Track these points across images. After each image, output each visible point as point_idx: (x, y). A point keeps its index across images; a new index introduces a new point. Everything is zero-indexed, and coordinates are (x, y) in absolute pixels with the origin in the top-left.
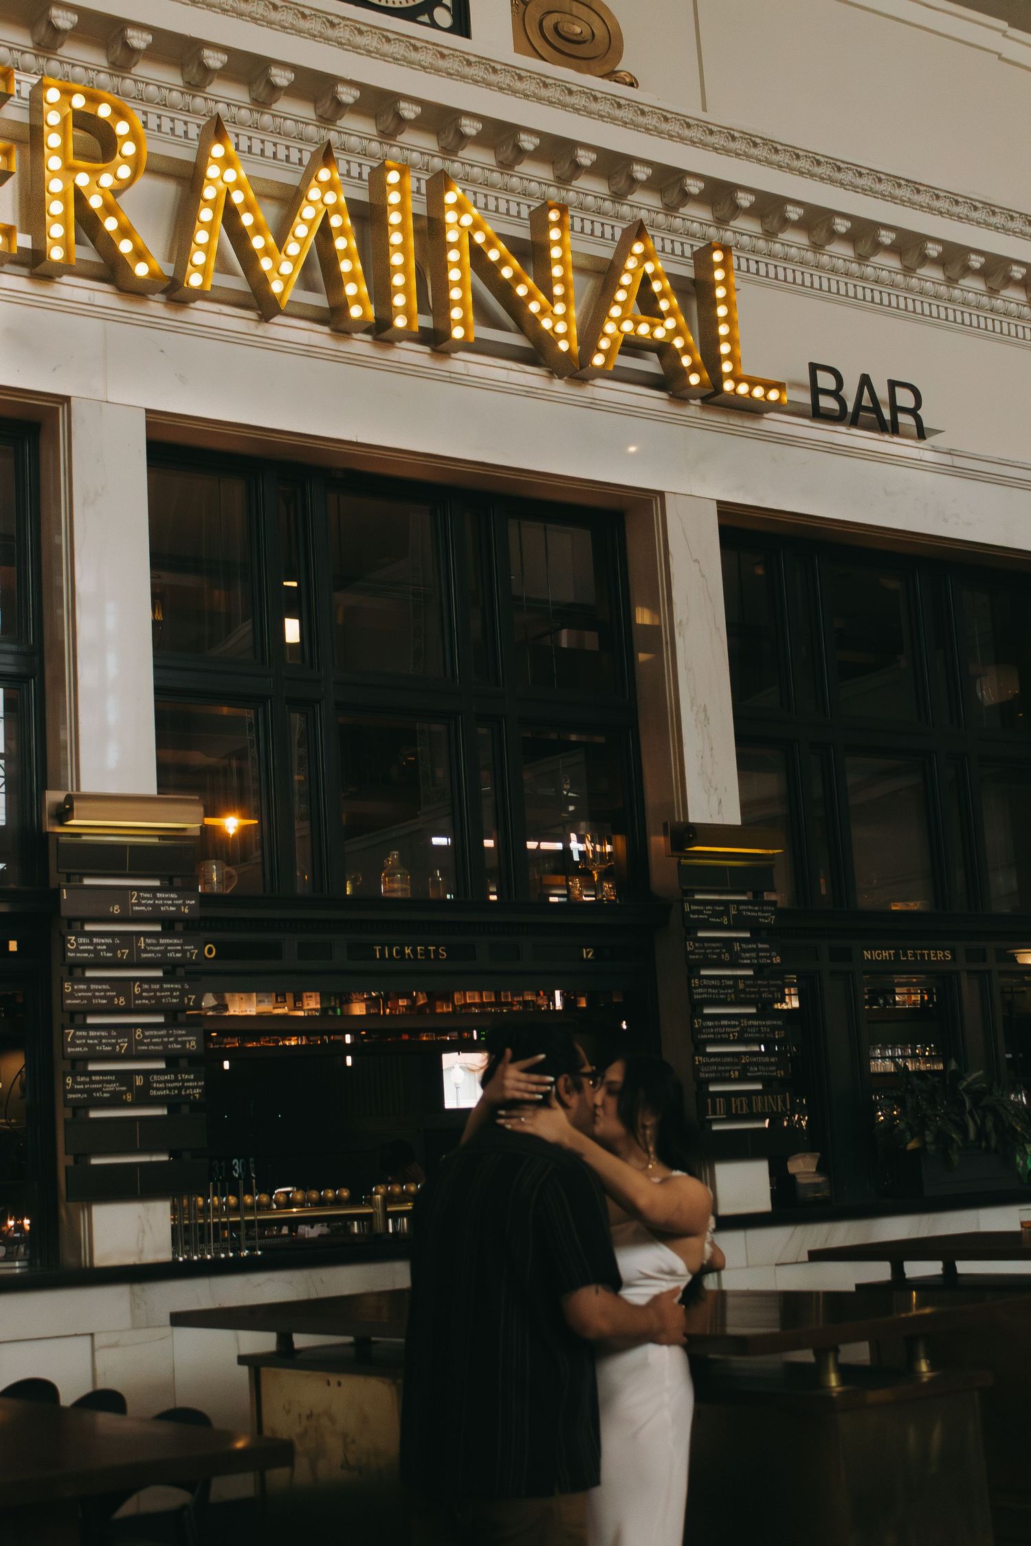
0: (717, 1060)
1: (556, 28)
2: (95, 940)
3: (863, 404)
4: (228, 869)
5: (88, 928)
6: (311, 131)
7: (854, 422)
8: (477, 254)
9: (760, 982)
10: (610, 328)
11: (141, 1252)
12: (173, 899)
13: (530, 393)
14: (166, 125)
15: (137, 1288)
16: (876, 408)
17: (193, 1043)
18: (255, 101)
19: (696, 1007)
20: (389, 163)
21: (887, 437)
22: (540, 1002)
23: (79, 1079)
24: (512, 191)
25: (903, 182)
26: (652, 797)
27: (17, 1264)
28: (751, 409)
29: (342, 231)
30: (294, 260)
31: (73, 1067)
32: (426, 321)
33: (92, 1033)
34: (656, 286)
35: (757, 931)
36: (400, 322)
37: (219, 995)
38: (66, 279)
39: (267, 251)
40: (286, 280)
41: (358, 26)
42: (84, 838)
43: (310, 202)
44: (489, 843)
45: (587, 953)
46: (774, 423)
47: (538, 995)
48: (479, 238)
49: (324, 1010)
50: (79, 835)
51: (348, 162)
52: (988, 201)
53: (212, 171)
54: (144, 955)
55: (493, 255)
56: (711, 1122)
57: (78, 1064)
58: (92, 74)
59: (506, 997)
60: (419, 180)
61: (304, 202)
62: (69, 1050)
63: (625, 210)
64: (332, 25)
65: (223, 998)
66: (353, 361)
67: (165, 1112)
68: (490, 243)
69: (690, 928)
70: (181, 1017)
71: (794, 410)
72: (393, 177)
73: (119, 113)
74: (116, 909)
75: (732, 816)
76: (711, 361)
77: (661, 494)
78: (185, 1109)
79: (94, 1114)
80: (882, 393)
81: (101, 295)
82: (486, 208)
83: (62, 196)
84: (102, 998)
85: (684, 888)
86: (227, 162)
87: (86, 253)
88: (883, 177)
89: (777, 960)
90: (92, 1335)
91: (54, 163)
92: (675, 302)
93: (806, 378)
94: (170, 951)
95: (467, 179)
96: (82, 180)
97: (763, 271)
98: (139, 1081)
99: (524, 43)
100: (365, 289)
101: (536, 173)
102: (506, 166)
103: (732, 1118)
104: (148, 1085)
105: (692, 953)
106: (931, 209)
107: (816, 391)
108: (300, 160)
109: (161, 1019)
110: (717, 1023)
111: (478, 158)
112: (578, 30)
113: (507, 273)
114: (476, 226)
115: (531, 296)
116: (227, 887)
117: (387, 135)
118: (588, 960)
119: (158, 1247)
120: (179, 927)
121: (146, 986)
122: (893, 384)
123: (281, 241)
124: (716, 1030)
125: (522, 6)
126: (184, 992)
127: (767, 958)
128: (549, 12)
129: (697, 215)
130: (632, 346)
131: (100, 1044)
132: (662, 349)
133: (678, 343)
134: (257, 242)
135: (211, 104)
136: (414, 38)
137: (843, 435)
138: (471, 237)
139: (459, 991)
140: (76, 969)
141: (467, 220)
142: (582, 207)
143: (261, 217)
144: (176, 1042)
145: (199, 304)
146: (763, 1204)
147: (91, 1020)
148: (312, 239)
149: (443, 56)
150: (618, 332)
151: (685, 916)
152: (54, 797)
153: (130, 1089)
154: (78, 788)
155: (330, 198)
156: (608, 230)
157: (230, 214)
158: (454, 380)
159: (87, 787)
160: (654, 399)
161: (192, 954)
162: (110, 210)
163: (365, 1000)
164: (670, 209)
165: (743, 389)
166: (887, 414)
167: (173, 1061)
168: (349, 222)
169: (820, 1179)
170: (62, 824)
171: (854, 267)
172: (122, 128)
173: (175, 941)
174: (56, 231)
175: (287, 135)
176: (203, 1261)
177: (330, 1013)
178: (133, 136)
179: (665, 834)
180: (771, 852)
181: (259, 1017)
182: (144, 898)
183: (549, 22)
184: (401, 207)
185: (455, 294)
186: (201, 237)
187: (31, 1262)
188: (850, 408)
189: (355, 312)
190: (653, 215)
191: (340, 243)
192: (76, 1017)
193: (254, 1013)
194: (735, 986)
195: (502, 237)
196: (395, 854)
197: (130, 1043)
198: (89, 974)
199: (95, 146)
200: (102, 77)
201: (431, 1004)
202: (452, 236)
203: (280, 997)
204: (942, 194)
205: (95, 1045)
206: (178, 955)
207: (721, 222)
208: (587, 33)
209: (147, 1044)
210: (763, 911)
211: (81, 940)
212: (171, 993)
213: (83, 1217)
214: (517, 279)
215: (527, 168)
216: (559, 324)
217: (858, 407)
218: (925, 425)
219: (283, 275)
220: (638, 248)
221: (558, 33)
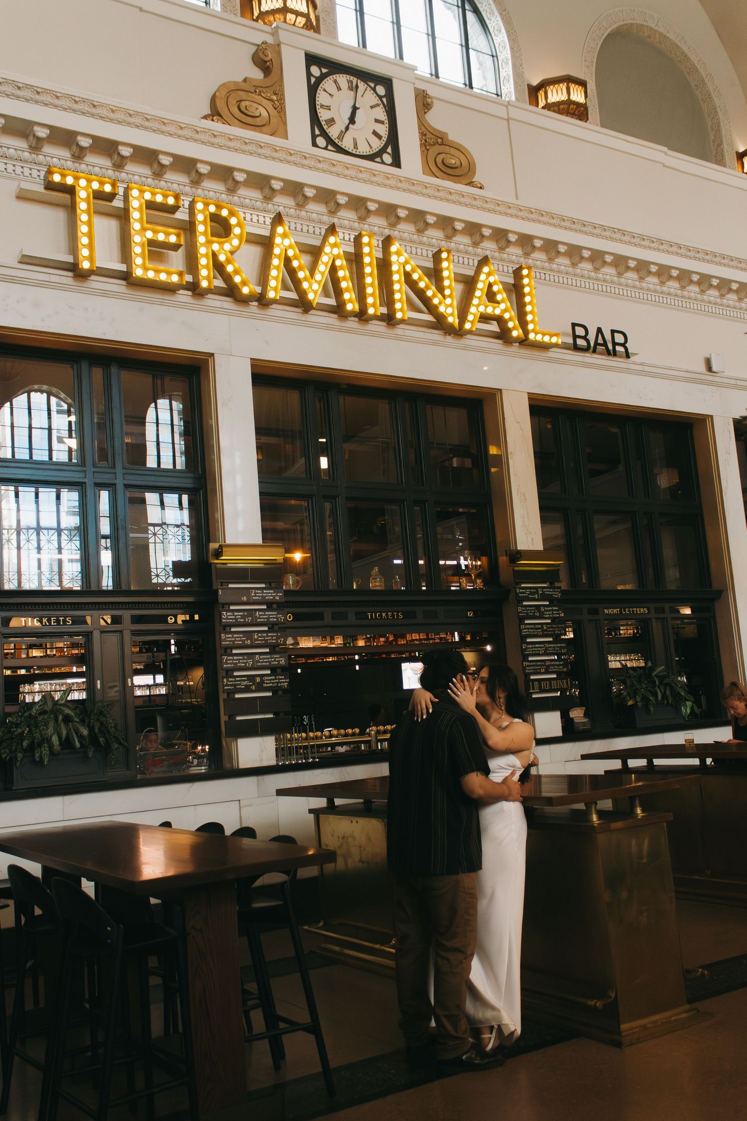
0: (534, 663)
1: (443, 161)
2: (235, 614)
3: (599, 342)
4: (298, 578)
5: (232, 608)
6: (325, 218)
7: (594, 351)
8: (407, 275)
9: (554, 626)
10: (473, 310)
11: (262, 760)
12: (271, 593)
13: (435, 343)
14: (255, 218)
15: (260, 778)
16: (605, 344)
17: (283, 661)
18: (298, 205)
19: (523, 638)
20: (363, 233)
21: (610, 358)
22: (448, 638)
23: (230, 679)
24: (424, 244)
25: (616, 231)
26: (499, 538)
27: (203, 768)
28: (544, 347)
29: (341, 267)
30: (319, 282)
31: (227, 674)
32: (384, 310)
33: (235, 658)
34: (495, 288)
35: (552, 601)
36: (371, 311)
37: (295, 638)
38: (210, 296)
39: (305, 279)
40: (315, 292)
41: (346, 165)
42: (228, 565)
43: (326, 254)
44: (421, 562)
45: (470, 614)
46: (554, 353)
47: (447, 634)
48: (408, 268)
49: (345, 644)
50: (226, 564)
51: (344, 233)
52: (659, 238)
53: (278, 240)
54: (258, 620)
55: (415, 276)
56: (531, 693)
57: (229, 672)
58: (218, 195)
59: (432, 636)
60: (378, 240)
61: (323, 254)
62: (225, 666)
63: (479, 251)
64: (334, 165)
65: (297, 639)
66: (349, 331)
67: (270, 694)
68: (413, 271)
69: (520, 601)
70: (277, 649)
71: (565, 346)
72: (365, 240)
73: (232, 213)
74: (245, 599)
75: (539, 546)
76: (523, 324)
77: (500, 390)
78: (280, 693)
79: (237, 696)
80: (608, 337)
81: (227, 303)
82: (411, 253)
83: (206, 256)
84: (239, 641)
85: (517, 581)
86: (285, 236)
87: (219, 283)
88: (606, 228)
89: (562, 615)
90: (239, 800)
91: (201, 239)
92: (505, 295)
93: (570, 331)
94: (271, 618)
95: (401, 239)
96: (215, 247)
97: (547, 279)
98: (258, 680)
99: (428, 170)
100: (354, 296)
101: (435, 235)
102: (420, 231)
103: (542, 691)
104: (262, 682)
105: (521, 612)
106: (630, 243)
107: (575, 337)
108: (320, 233)
109: (267, 650)
110: (533, 646)
111: (406, 228)
112: (454, 162)
113: (422, 285)
114: (406, 262)
115: (434, 296)
116: (297, 586)
117: (362, 219)
118: (470, 617)
119: (270, 759)
120: (275, 606)
121: (260, 635)
122: (613, 332)
123: (312, 273)
124: (533, 649)
125: (426, 151)
126: (278, 638)
127: (557, 614)
128: (439, 154)
129: (515, 252)
130: (485, 318)
131: (239, 663)
132: (499, 320)
133: (507, 316)
134: (301, 275)
135: (276, 207)
136: (373, 170)
137: (588, 358)
138: (404, 267)
139: (409, 633)
140: (226, 627)
141: (402, 260)
142: (458, 251)
143: (302, 262)
144: (275, 661)
145: (274, 306)
146: (559, 733)
147: (234, 651)
148: (327, 272)
149: (388, 178)
150: (477, 312)
151: (517, 594)
152: (213, 546)
153: (254, 684)
154: (225, 542)
155: (336, 251)
156: (471, 261)
157: (287, 261)
158: (398, 338)
159: (228, 541)
160: (497, 344)
161: (281, 619)
162: (229, 261)
163: (364, 639)
164: (501, 249)
165: (539, 337)
166: (610, 347)
167: (274, 670)
168: (345, 263)
169: (585, 720)
170: (217, 559)
171: (593, 274)
172: (233, 221)
173: (273, 613)
174: (204, 273)
175: (313, 221)
176: (291, 764)
177: (348, 645)
178: (239, 224)
179: (506, 555)
180: (558, 563)
181: (314, 648)
182: (258, 593)
183: (439, 159)
184: (370, 254)
185: (397, 296)
186: (274, 273)
187: (210, 766)
188: (592, 344)
189: (349, 307)
190: (493, 253)
191: (341, 274)
192: (227, 650)
193: (311, 646)
194: (542, 628)
195: (419, 267)
196: (376, 569)
197: (253, 661)
198: (233, 629)
199: (221, 230)
200: (223, 196)
201: (396, 640)
202: (395, 268)
203: (324, 638)
204: (635, 235)
205: (237, 663)
206: (275, 620)
207: (527, 255)
208: (458, 163)
209: (262, 662)
210: (556, 592)
211: (228, 614)
212: (272, 638)
213: (233, 745)
214: (427, 287)
215: (430, 232)
216: (448, 309)
217: (596, 344)
218: (630, 351)
219: (314, 290)
220: (486, 269)
221: (444, 164)
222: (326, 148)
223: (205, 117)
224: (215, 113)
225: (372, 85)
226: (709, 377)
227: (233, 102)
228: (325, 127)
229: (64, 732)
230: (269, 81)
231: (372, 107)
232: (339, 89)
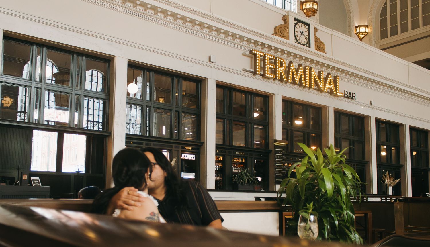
2: (278, 156)
6: (298, 62)
7: (348, 98)
8: (314, 77)
10: (326, 86)
12: (284, 152)
13: (317, 94)
16: (351, 96)
21: (352, 100)
23: (276, 171)
30: (298, 78)
32: (310, 86)
34: (331, 81)
36: (307, 86)
38: (277, 81)
46: (340, 98)
53: (291, 68)
55: (316, 77)
61: (299, 71)
63: (328, 71)
67: (282, 175)
71: (342, 96)
72: (307, 68)
73: (283, 61)
74: (279, 152)
76: (336, 90)
77: (328, 106)
78: (284, 175)
79: (277, 175)
80: (351, 94)
81: (280, 82)
83: (278, 71)
87: (280, 78)
91: (278, 67)
92: (333, 83)
93: (344, 92)
95: (314, 68)
96: (280, 69)
99: (316, 48)
100: (304, 82)
104: (282, 172)
106: (361, 71)
107: (345, 94)
111: (315, 65)
113: (317, 79)
115: (319, 82)
120: (284, 155)
121: (282, 161)
122: (353, 93)
123: (297, 76)
125: (316, 44)
128: (318, 44)
129: (335, 72)
132: (331, 89)
133: (333, 88)
134: (295, 76)
137: (347, 100)
138: (314, 75)
141: (314, 73)
143: (295, 73)
147: (277, 164)
148: (300, 76)
155: (301, 70)
156: (327, 74)
157: (293, 73)
158: (310, 92)
162: (282, 72)
164: (333, 71)
165: (339, 94)
168: (303, 73)
170: (275, 143)
171: (349, 78)
174: (278, 75)
178: (284, 64)
180: (338, 151)
182: (281, 151)
183: (318, 46)
184: (308, 71)
185: (312, 82)
186: (290, 75)
189: (303, 84)
191: (302, 76)
195: (317, 75)
198: (277, 159)
199: (281, 65)
202: (312, 75)
205: (277, 167)
207: (338, 73)
208: (322, 47)
213: (275, 186)
215: (319, 66)
216: (322, 86)
217: (349, 96)
218: (356, 98)
219: (297, 80)
220: (329, 76)
221: (319, 47)
222: (296, 42)
223: (273, 34)
224: (275, 33)
225: (306, 26)
226: (371, 106)
227: (279, 30)
228: (296, 37)
229: (248, 179)
230: (286, 25)
231: (306, 32)
232: (299, 27)
